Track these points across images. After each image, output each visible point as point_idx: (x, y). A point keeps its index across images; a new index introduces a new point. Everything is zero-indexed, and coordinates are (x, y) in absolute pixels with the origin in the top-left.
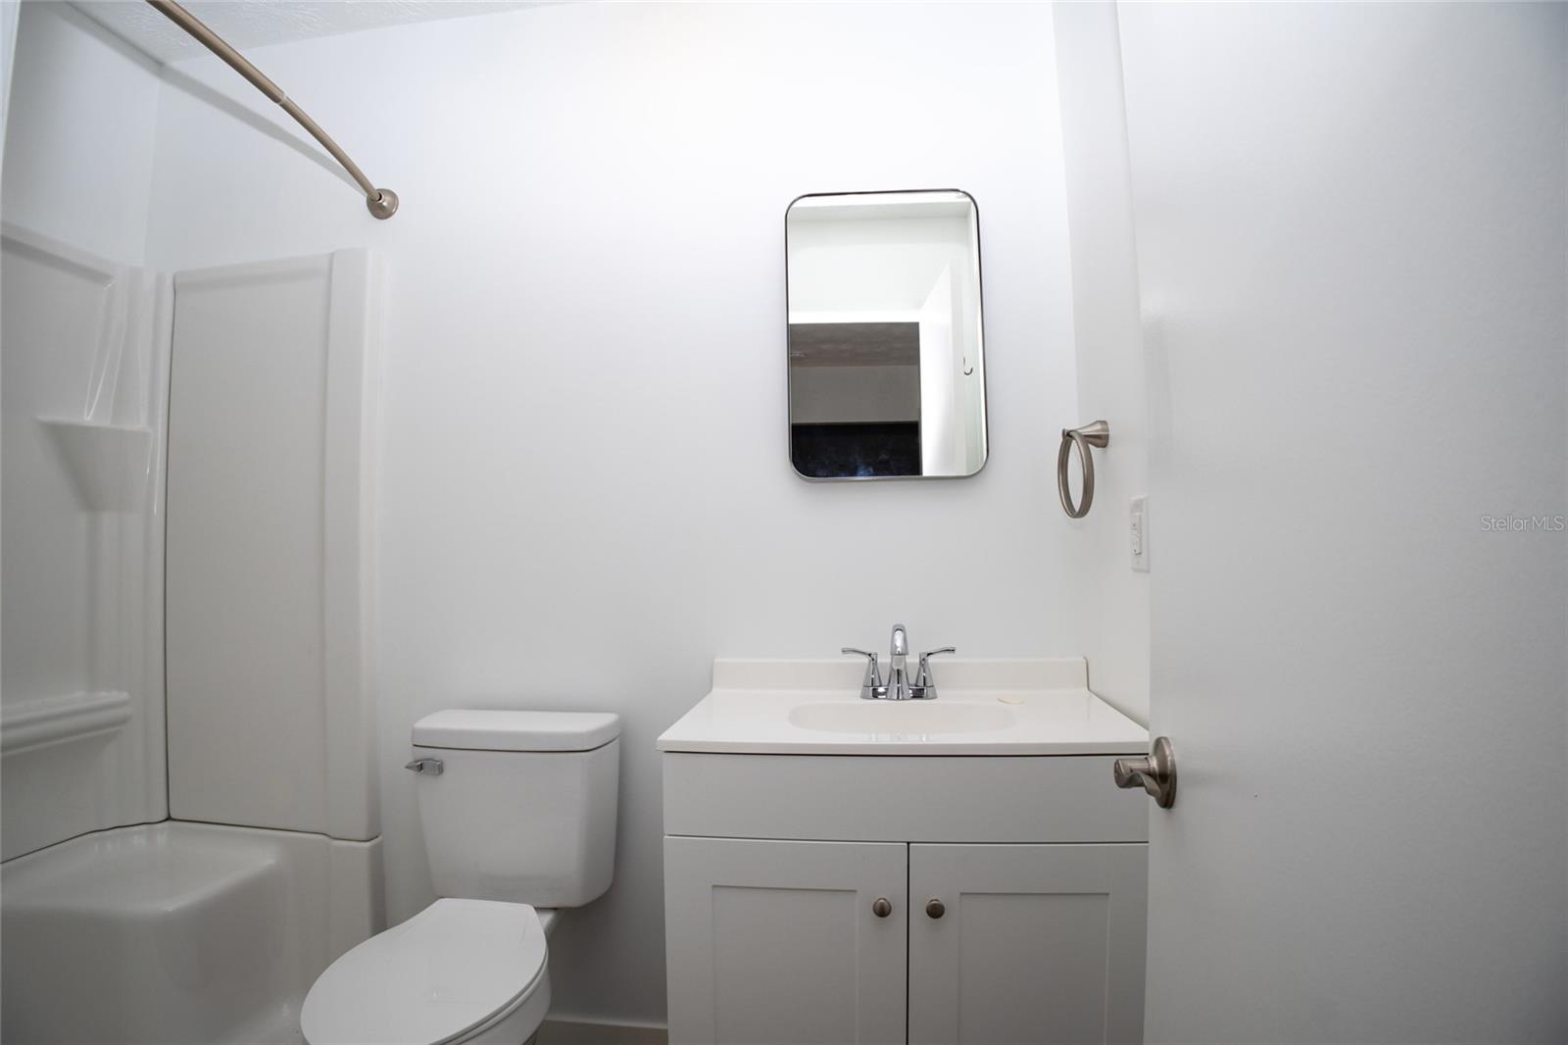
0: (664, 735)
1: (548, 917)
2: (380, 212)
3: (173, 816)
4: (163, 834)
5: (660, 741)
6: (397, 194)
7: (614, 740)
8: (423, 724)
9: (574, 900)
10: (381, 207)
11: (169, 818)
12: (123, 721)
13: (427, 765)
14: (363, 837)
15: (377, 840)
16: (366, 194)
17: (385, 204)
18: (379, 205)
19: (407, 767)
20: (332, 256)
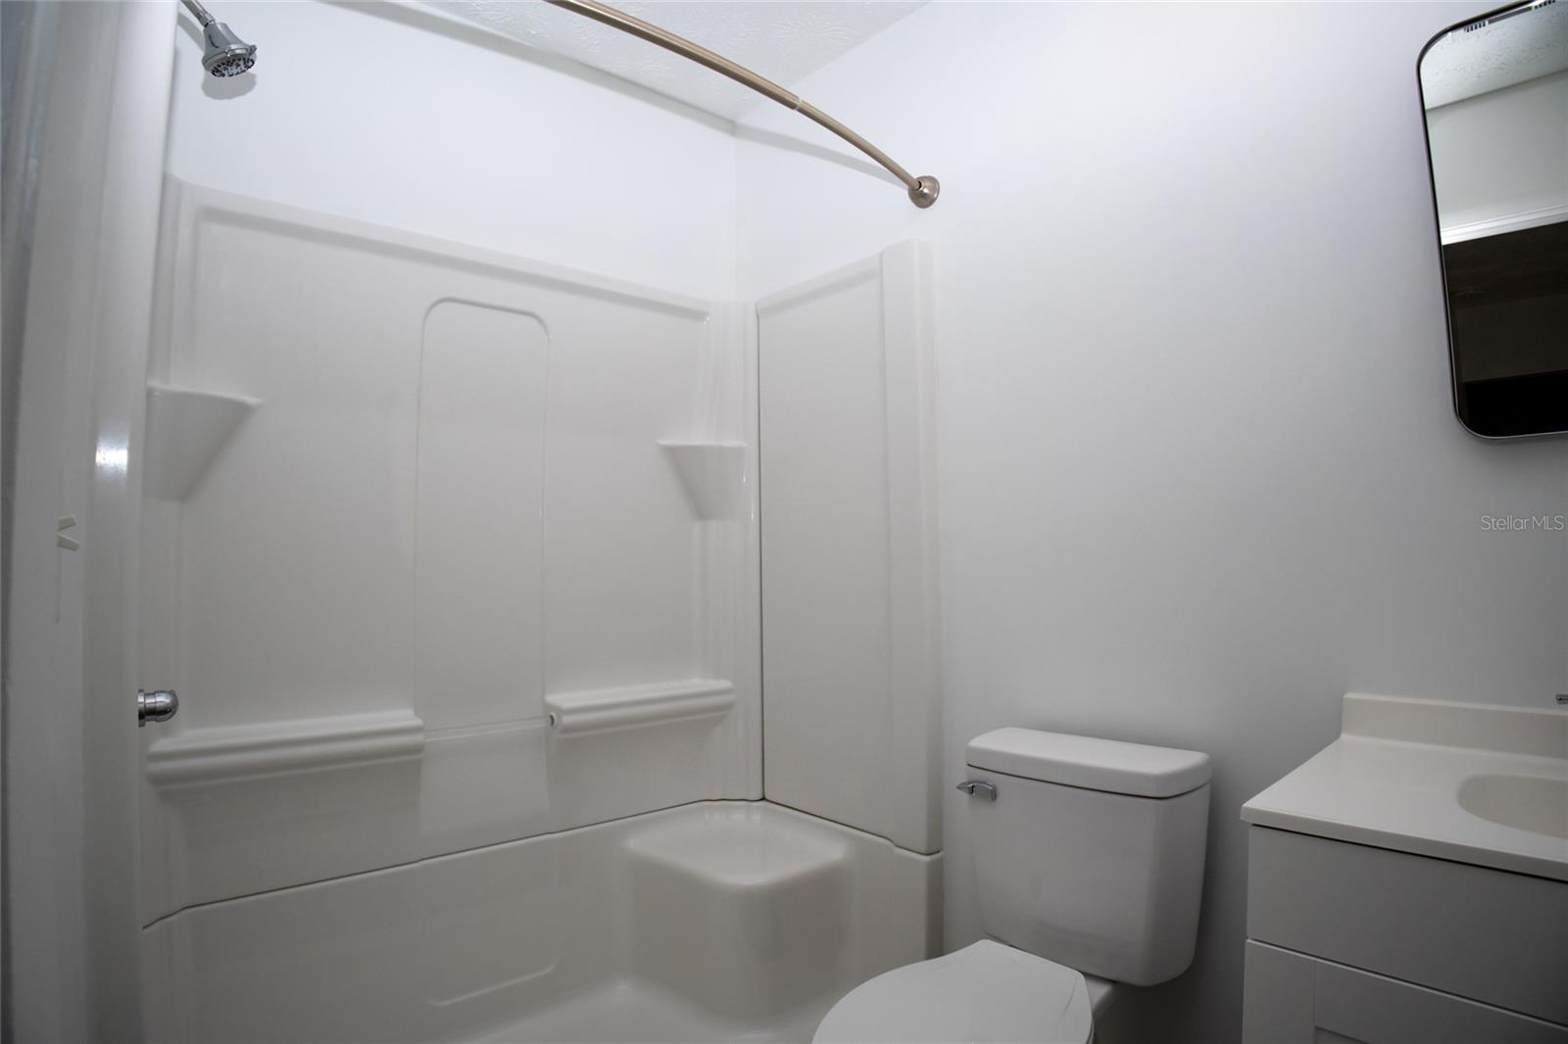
0: (1250, 802)
1: (1102, 991)
2: (922, 200)
3: (767, 797)
4: (758, 814)
5: (1247, 809)
6: (936, 177)
7: (1202, 786)
8: (981, 742)
9: (1136, 976)
10: (924, 195)
11: (763, 799)
12: (728, 707)
13: (981, 791)
14: (923, 850)
15: (937, 856)
16: (907, 187)
17: (926, 191)
18: (921, 194)
19: (959, 788)
20: (881, 255)
